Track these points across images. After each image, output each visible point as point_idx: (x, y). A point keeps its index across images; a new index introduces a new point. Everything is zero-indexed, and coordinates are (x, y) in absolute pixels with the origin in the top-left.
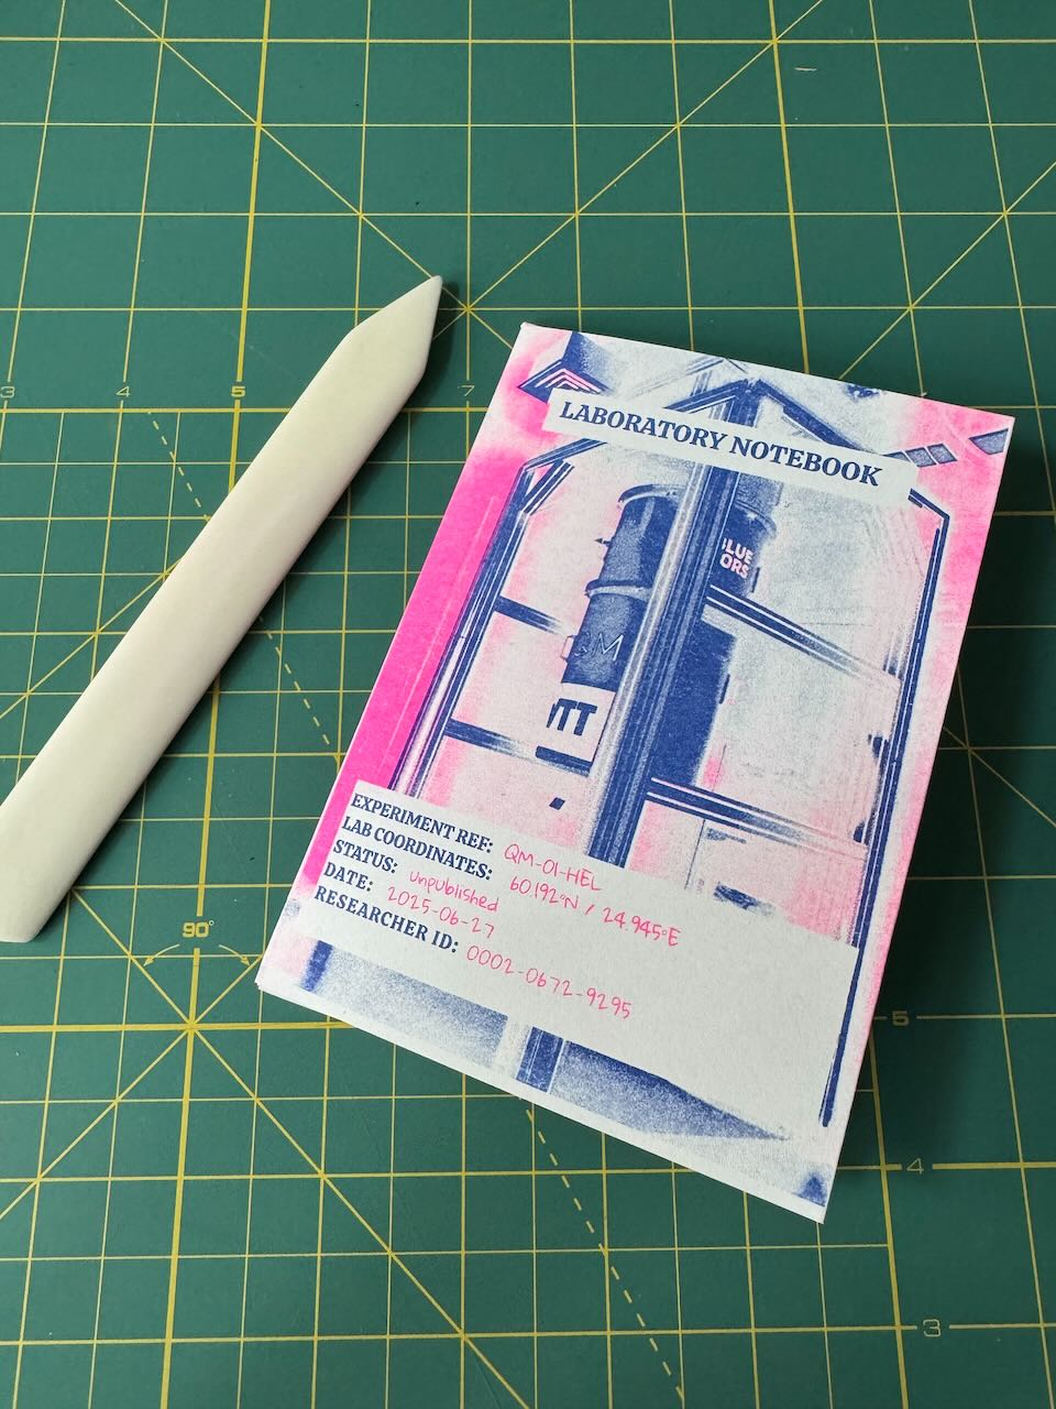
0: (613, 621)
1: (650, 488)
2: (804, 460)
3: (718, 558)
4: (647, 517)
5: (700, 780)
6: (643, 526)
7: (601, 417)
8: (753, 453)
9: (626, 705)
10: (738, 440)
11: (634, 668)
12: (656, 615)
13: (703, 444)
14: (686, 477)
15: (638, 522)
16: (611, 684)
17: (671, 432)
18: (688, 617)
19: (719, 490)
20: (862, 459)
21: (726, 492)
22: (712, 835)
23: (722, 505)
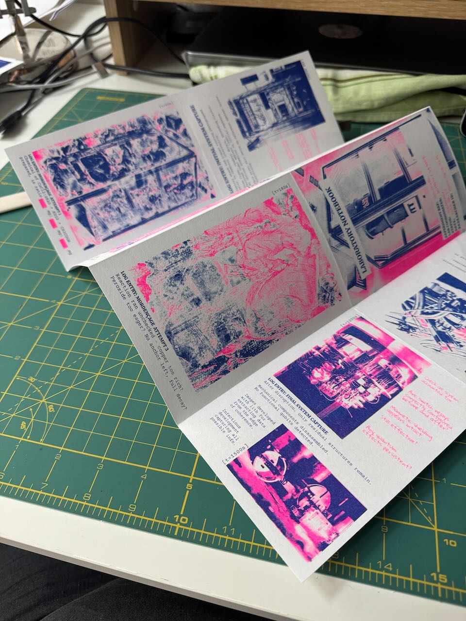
0: (393, 216)
1: (367, 235)
2: (337, 207)
3: (368, 206)
4: (372, 229)
5: (402, 174)
6: (374, 228)
7: (361, 261)
8: (344, 219)
9: (403, 199)
10: (345, 225)
11: (397, 204)
12: (386, 209)
13: (351, 232)
14: (360, 229)
15: (375, 230)
16: (402, 206)
17: (354, 242)
18: (382, 202)
19: (356, 219)
20: (327, 195)
21: (356, 217)
22: (407, 164)
23: (358, 216)
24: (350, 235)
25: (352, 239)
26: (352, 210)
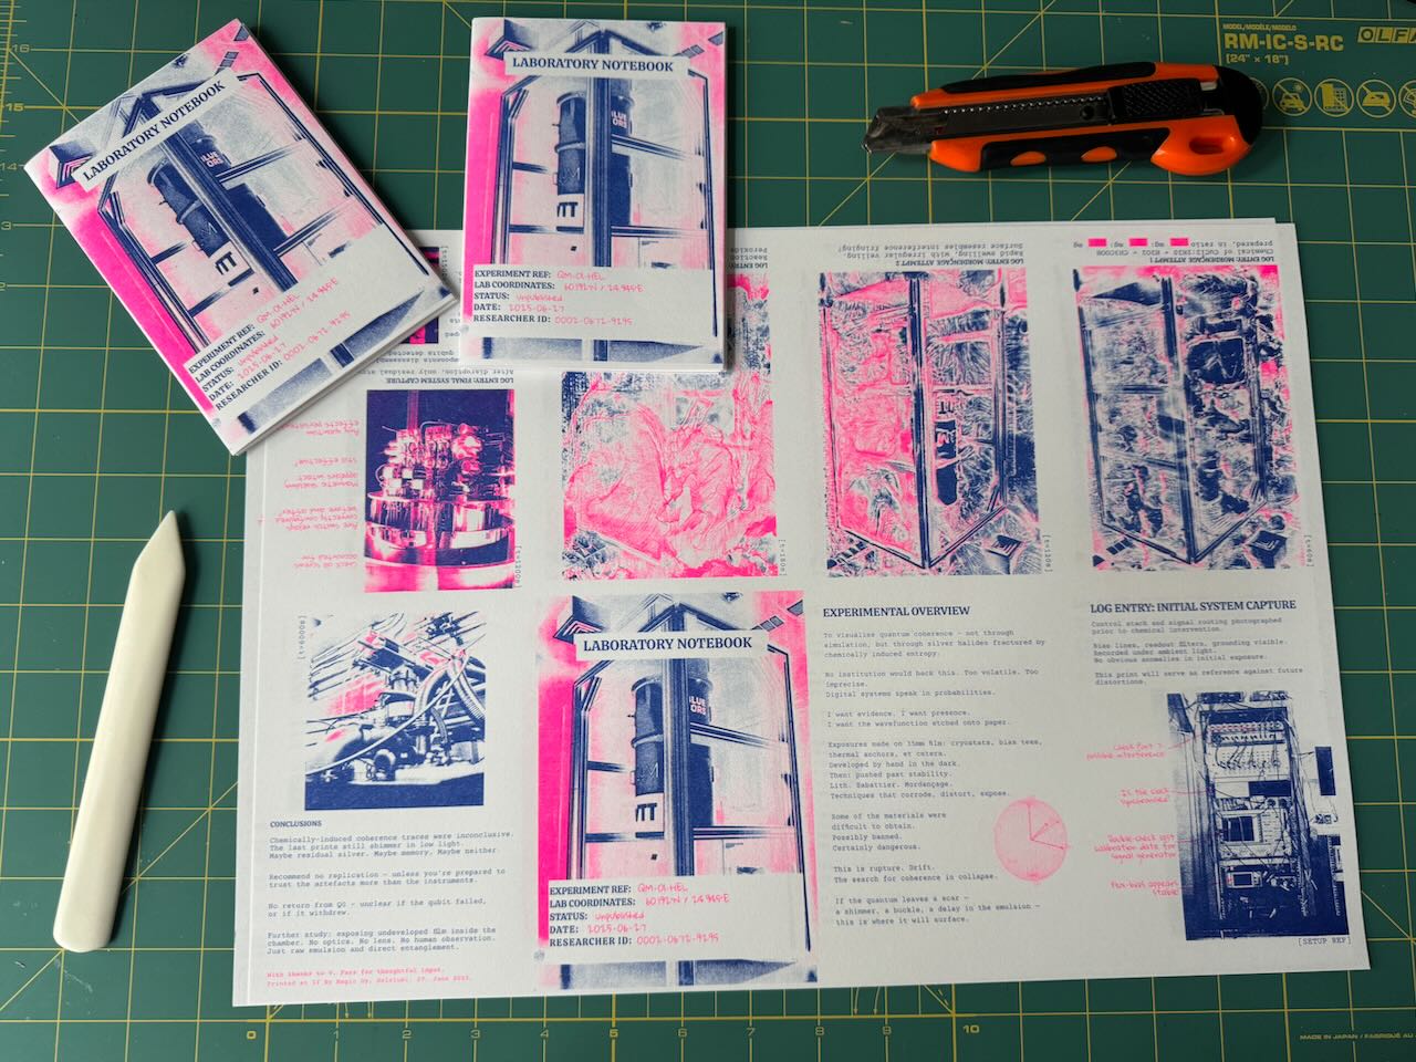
24: (659, 644)
25: (651, 644)
26: (697, 670)
